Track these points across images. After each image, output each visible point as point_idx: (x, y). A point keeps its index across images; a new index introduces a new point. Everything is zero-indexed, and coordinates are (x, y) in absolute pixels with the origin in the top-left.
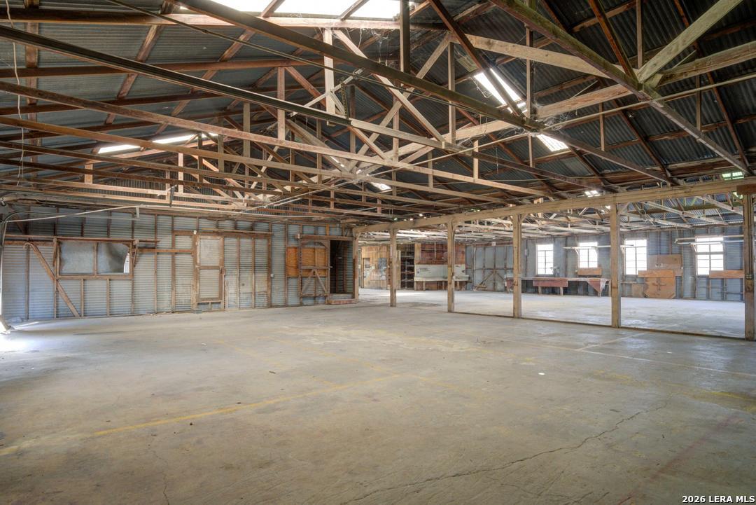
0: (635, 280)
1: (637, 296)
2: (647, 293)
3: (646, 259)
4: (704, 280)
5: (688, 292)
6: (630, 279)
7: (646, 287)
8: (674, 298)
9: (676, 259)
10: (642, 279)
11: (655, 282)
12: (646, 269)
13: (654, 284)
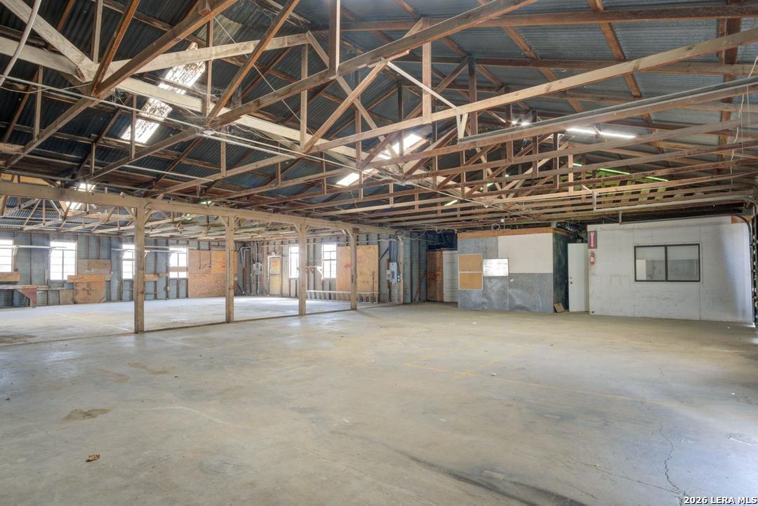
0: (63, 286)
1: (66, 303)
2: (77, 298)
3: (74, 263)
4: (128, 284)
5: (114, 295)
6: (56, 285)
7: (76, 292)
8: (104, 302)
9: (106, 264)
10: (71, 285)
11: (85, 286)
12: (74, 274)
13: (84, 289)
